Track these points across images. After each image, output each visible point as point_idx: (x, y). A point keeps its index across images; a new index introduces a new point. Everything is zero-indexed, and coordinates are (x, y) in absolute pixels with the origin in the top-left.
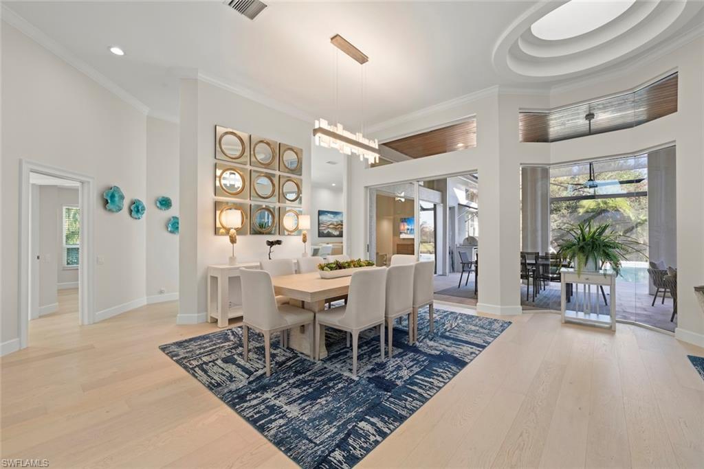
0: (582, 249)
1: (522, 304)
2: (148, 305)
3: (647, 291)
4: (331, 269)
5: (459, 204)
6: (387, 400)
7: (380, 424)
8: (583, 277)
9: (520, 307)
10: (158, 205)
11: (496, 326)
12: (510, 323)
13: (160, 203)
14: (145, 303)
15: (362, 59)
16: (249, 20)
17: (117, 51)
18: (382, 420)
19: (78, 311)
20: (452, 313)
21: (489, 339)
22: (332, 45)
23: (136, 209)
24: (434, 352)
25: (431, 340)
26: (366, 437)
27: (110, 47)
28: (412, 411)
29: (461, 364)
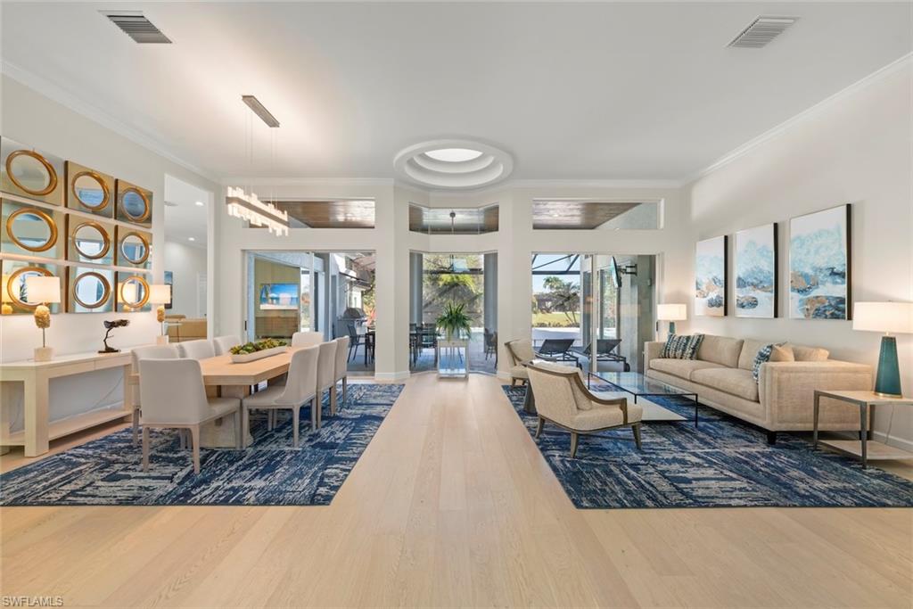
0: (450, 321)
1: (410, 369)
3: (482, 350)
4: (249, 351)
5: (340, 273)
6: (337, 453)
7: (341, 467)
8: (451, 342)
9: (409, 372)
11: (395, 389)
12: (404, 385)
15: (273, 123)
18: (342, 464)
20: (354, 385)
21: (392, 399)
22: (243, 102)
24: (354, 417)
25: (348, 408)
26: (336, 475)
28: (360, 453)
29: (381, 419)
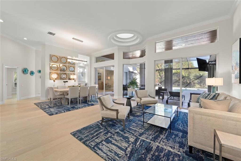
2: (35, 97)
10: (38, 72)
13: (39, 71)
14: (35, 96)
16: (53, 36)
17: (25, 39)
19: (16, 98)
22: (73, 40)
23: (32, 73)
27: (23, 38)
